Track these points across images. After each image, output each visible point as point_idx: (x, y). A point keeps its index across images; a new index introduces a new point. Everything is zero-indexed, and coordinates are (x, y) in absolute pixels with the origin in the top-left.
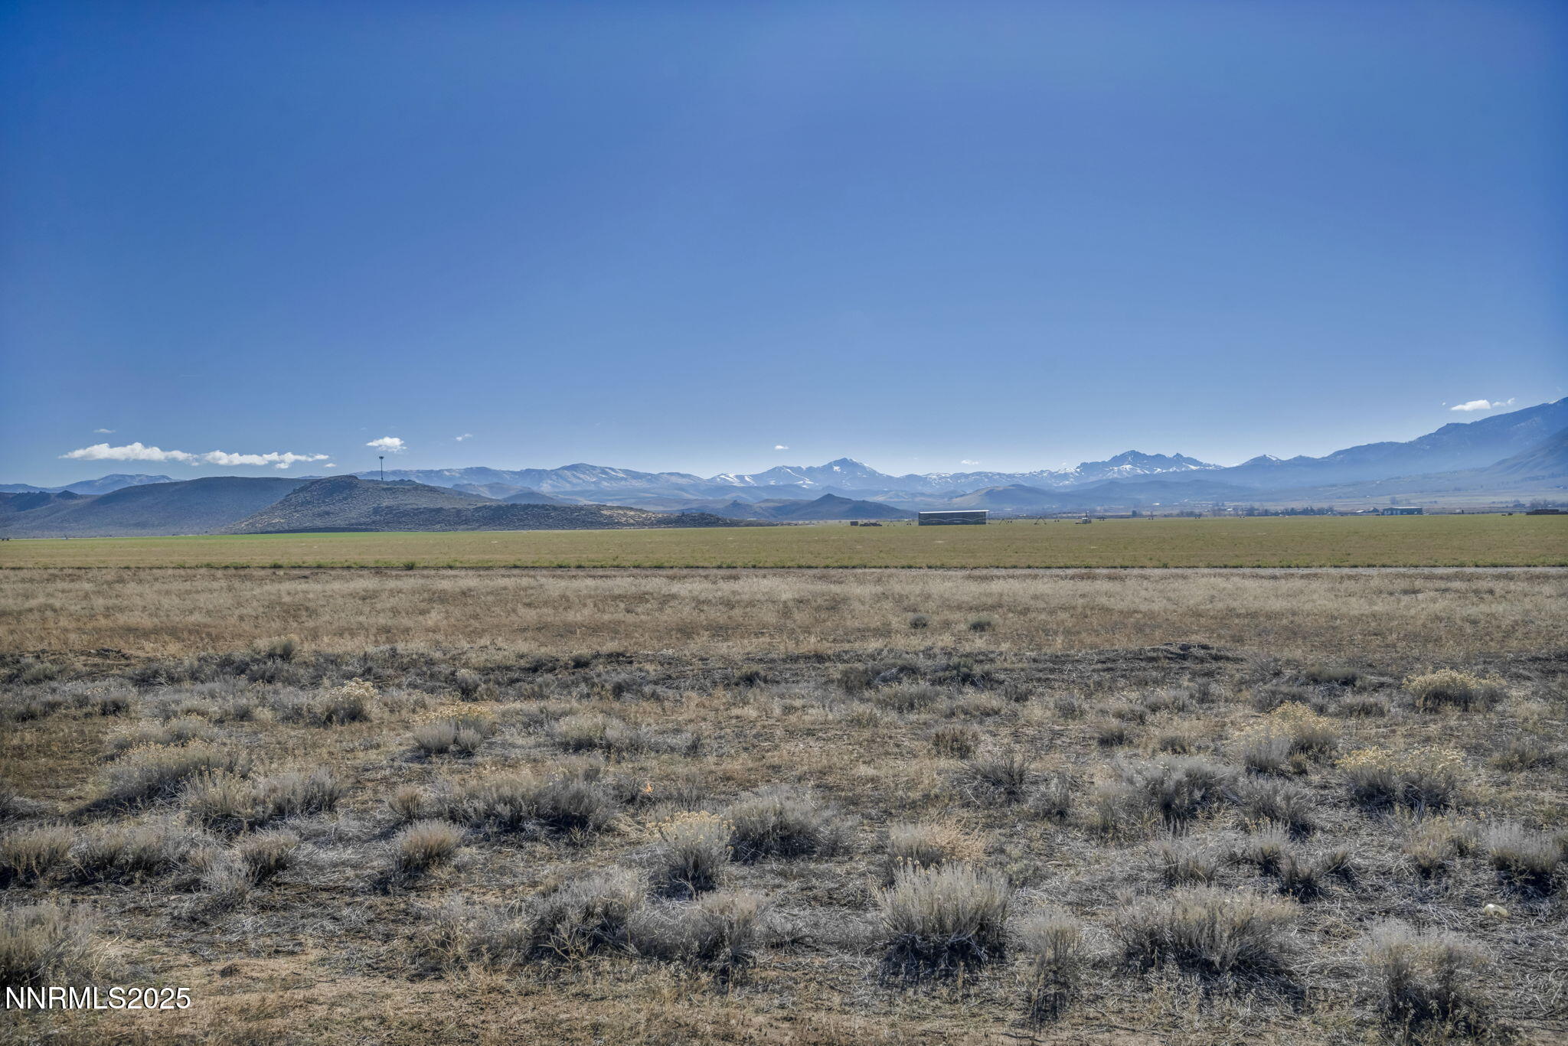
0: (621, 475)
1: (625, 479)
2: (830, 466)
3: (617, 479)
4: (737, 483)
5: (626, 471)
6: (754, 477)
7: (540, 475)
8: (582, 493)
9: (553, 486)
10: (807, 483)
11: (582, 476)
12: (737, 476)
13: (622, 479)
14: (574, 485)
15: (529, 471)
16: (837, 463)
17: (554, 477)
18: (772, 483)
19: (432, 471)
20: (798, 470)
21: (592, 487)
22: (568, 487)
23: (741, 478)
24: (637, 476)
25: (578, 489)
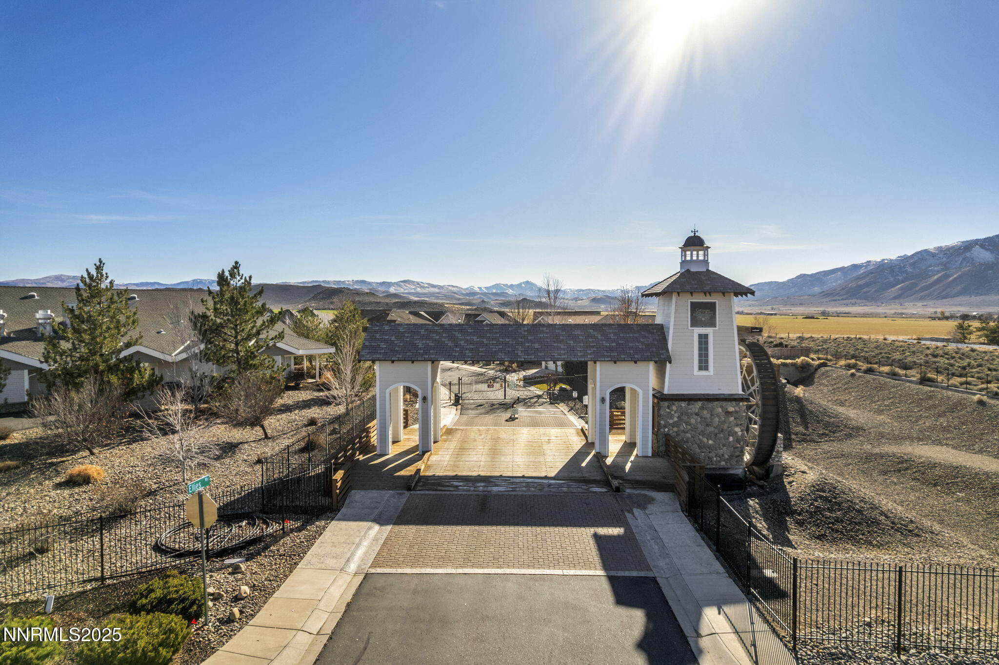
0: (426, 285)
1: (428, 288)
2: (521, 284)
3: (424, 287)
4: (478, 290)
5: (429, 284)
6: (486, 288)
7: (390, 284)
8: (410, 293)
9: (395, 290)
10: (510, 292)
11: (408, 285)
12: (478, 288)
13: (427, 287)
14: (405, 289)
15: (384, 283)
16: (524, 283)
17: (395, 285)
18: (494, 291)
19: (340, 281)
20: (506, 285)
21: (413, 291)
22: (402, 290)
23: (480, 288)
24: (434, 286)
25: (406, 291)
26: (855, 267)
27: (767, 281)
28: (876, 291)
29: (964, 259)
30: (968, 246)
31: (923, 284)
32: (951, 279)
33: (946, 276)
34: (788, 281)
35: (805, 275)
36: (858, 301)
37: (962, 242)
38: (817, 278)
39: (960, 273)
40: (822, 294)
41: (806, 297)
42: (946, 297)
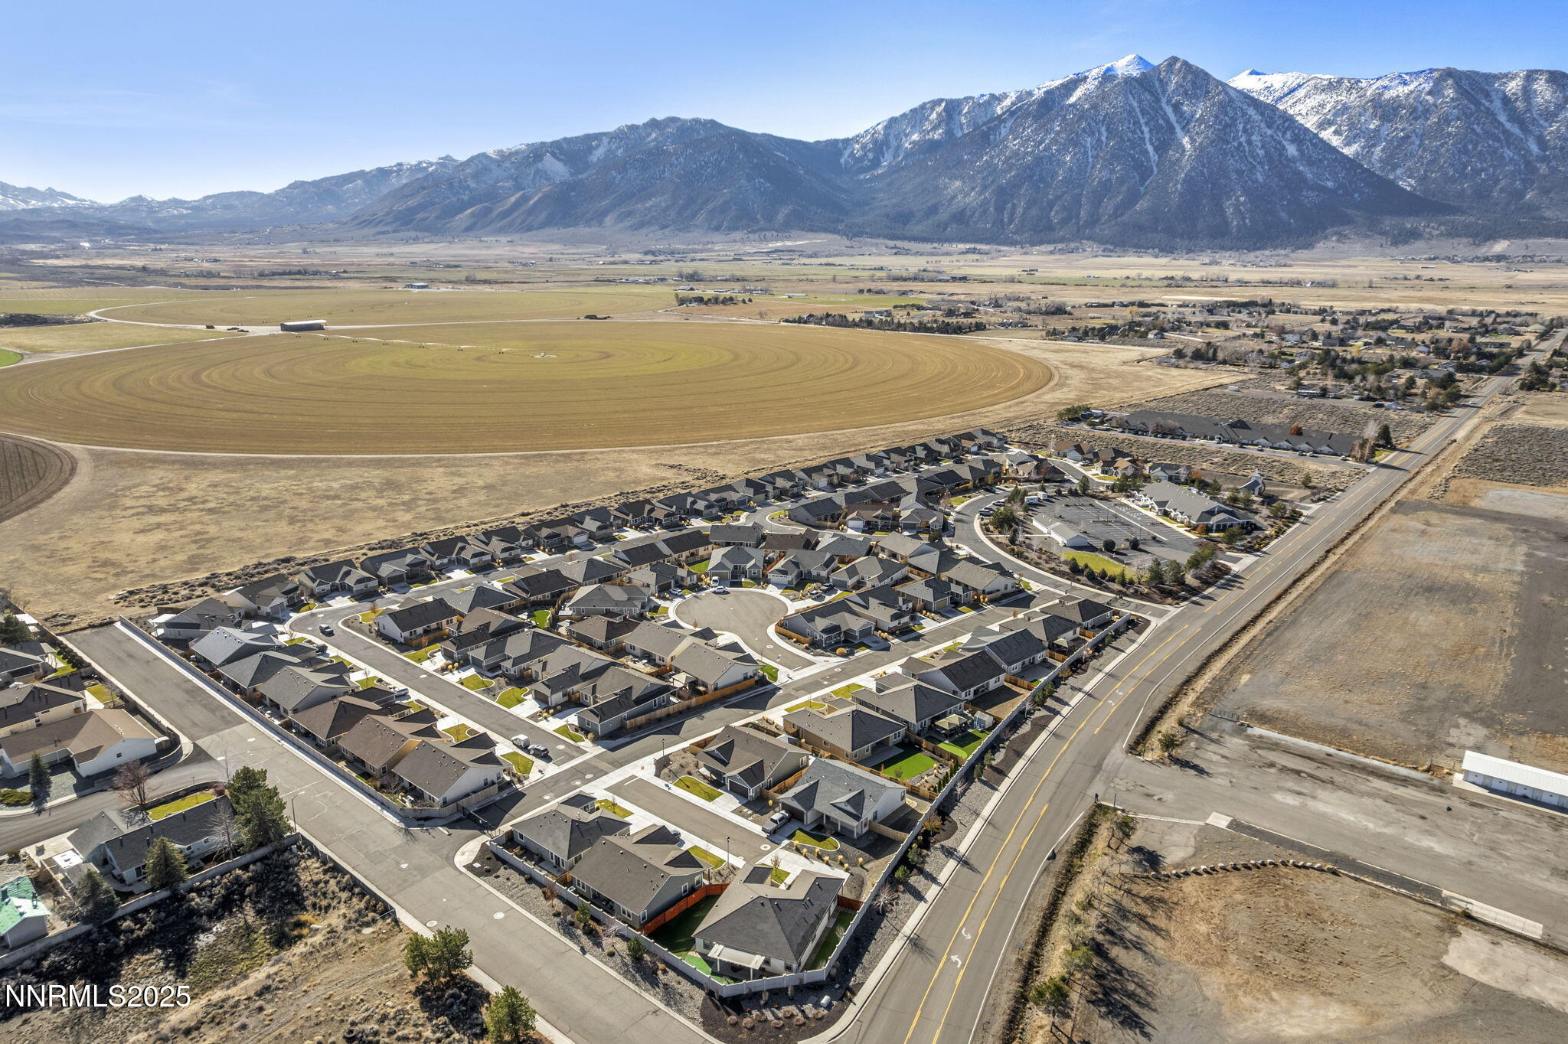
26: (383, 173)
27: (235, 190)
28: (437, 218)
29: (537, 172)
30: (537, 153)
31: (499, 209)
32: (532, 202)
33: (525, 199)
34: (278, 192)
35: (303, 183)
36: (420, 235)
37: (528, 145)
38: (327, 189)
39: (540, 195)
40: (355, 222)
41: (331, 225)
42: (530, 229)
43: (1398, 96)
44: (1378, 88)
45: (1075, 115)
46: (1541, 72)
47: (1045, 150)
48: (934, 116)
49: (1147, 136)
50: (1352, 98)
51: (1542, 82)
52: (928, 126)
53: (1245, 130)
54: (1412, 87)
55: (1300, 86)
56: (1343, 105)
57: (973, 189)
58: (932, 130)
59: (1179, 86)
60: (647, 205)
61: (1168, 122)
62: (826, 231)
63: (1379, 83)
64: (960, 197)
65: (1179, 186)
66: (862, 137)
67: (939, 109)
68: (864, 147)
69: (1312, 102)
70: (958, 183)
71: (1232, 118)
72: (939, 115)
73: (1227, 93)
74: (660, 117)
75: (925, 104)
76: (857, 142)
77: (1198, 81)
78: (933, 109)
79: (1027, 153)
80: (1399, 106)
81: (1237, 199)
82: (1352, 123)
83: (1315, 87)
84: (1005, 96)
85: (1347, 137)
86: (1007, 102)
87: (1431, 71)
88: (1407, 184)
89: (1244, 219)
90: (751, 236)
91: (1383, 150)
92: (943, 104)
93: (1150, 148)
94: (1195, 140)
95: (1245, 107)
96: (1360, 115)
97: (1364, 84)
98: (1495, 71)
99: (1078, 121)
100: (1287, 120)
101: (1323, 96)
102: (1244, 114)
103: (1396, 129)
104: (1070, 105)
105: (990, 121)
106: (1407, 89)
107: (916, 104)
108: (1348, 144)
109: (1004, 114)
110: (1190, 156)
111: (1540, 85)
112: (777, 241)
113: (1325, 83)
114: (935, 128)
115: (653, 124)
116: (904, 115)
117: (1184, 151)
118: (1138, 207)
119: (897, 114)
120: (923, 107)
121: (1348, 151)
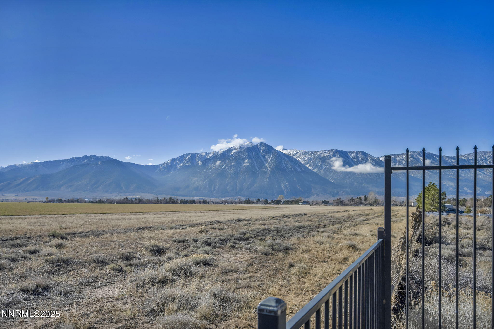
42: (27, 191)
43: (325, 156)
44: (319, 154)
45: (233, 158)
46: (360, 152)
47: (224, 168)
48: (187, 158)
49: (256, 164)
50: (312, 157)
51: (360, 154)
52: (185, 161)
53: (285, 163)
54: (328, 154)
55: (297, 153)
56: (310, 158)
57: (201, 180)
58: (187, 163)
59: (264, 150)
60: (79, 183)
61: (262, 160)
62: (149, 193)
63: (319, 153)
64: (197, 183)
65: (267, 179)
66: (163, 164)
67: (189, 156)
68: (163, 167)
69: (301, 157)
70: (196, 178)
71: (281, 160)
72: (189, 158)
73: (278, 153)
74: (88, 155)
75: (184, 155)
76: (161, 166)
77: (269, 149)
78: (187, 156)
79: (219, 169)
80: (326, 159)
81: (285, 183)
82: (314, 163)
83: (302, 153)
84: (210, 153)
85: (313, 167)
86: (211, 155)
87: (332, 150)
88: (331, 180)
89: (288, 189)
90: (120, 194)
91: (323, 171)
92: (190, 155)
93: (257, 168)
94: (271, 166)
95: (284, 157)
96: (316, 161)
97: (315, 153)
98: (348, 151)
99: (234, 159)
100: (296, 161)
101: (304, 156)
102: (284, 159)
103: (326, 165)
104: (231, 155)
105: (205, 160)
106: (327, 154)
107: (181, 155)
108: (314, 169)
109: (210, 158)
110: (270, 170)
111: (360, 155)
112: (130, 196)
113: (305, 152)
114: (188, 162)
115: (86, 157)
116: (177, 158)
117: (268, 169)
118: (255, 186)
119: (175, 157)
120: (183, 155)
121: (315, 171)
